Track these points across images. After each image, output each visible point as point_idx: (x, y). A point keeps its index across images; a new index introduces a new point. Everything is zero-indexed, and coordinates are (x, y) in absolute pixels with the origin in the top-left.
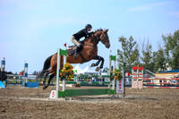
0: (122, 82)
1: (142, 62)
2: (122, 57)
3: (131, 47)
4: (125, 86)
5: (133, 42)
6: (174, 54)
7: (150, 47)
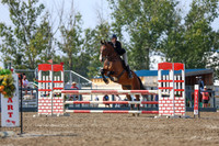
0: (16, 99)
1: (60, 53)
2: (11, 41)
3: (33, 17)
4: (21, 110)
5: (36, 6)
6: (135, 35)
7: (78, 17)
